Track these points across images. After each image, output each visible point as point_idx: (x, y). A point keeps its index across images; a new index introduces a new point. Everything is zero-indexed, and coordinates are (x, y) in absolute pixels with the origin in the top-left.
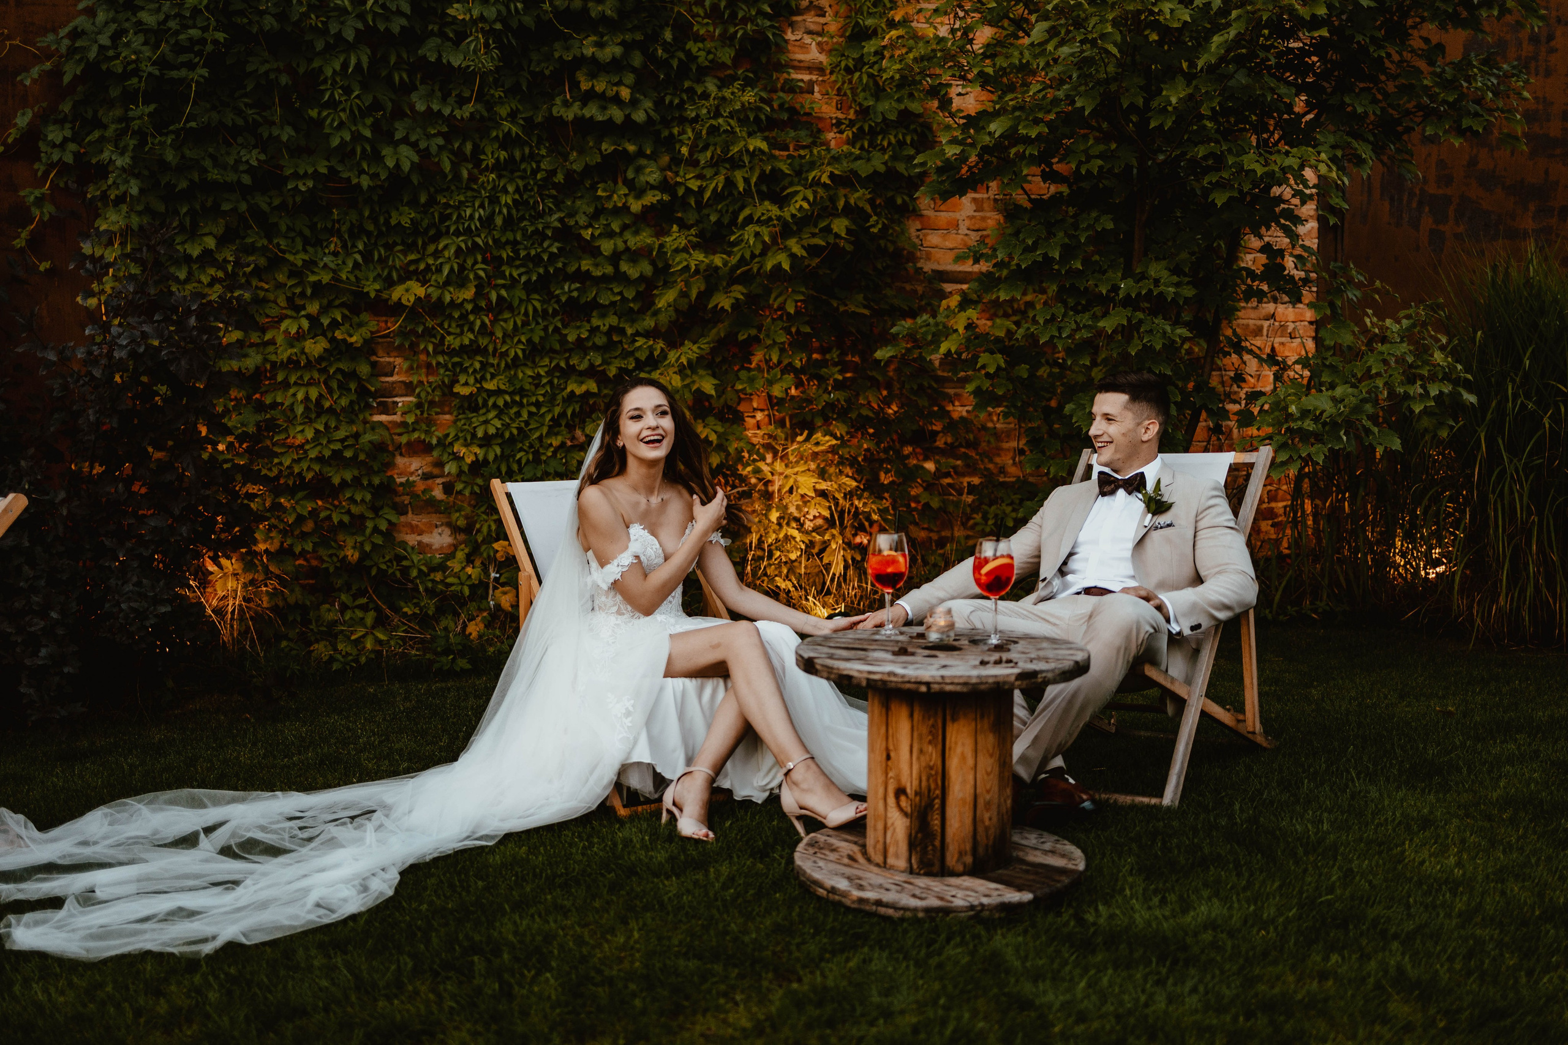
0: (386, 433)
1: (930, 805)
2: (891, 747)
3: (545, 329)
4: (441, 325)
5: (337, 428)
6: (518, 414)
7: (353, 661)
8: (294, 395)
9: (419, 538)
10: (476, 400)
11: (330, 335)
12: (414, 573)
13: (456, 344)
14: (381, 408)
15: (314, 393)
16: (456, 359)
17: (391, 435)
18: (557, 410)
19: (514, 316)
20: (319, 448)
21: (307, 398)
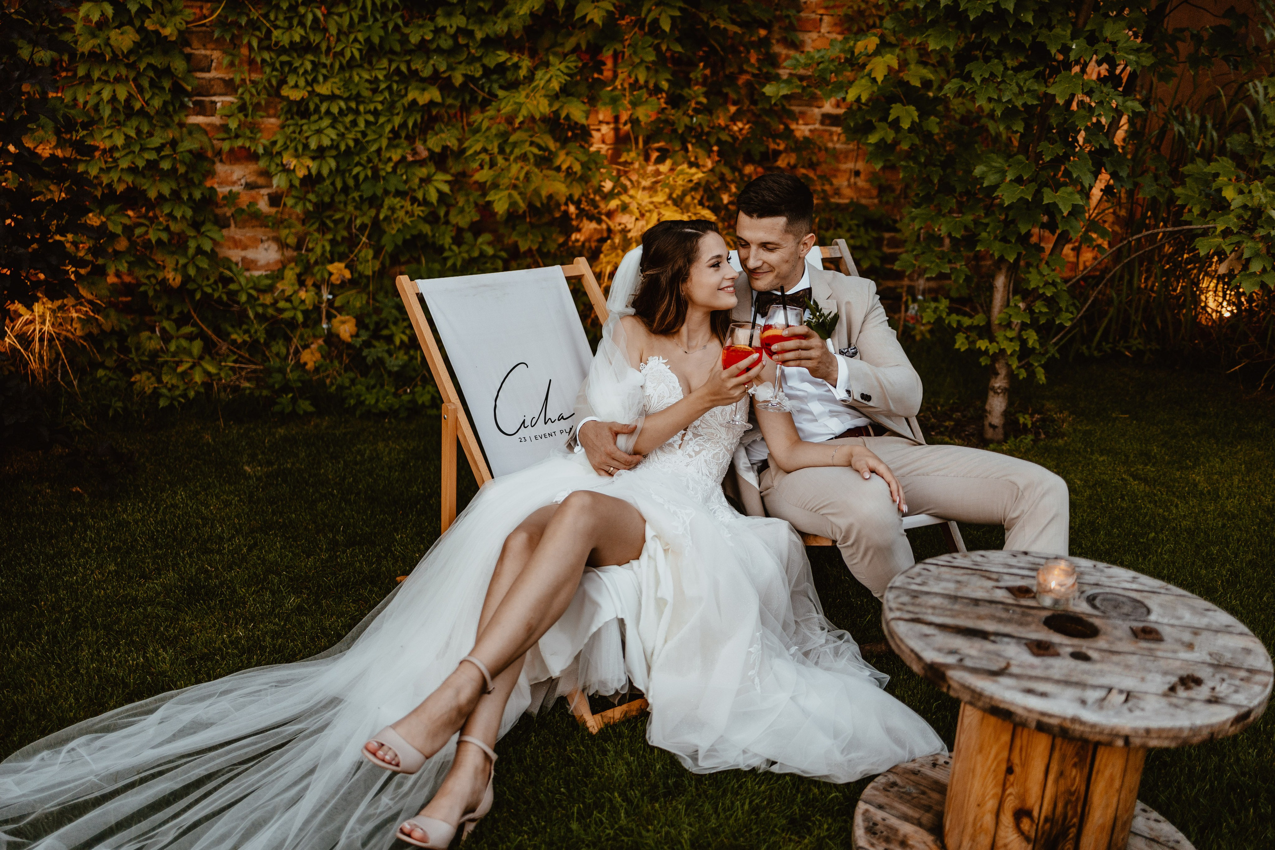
0: (205, 139)
1: (1064, 833)
2: (1016, 760)
3: (385, 26)
4: (266, 16)
5: (151, 134)
6: (354, 123)
7: (180, 396)
8: (99, 93)
9: (243, 253)
10: (307, 104)
11: (138, 24)
12: (243, 298)
13: (285, 40)
14: (198, 108)
15: (122, 95)
16: (284, 58)
17: (210, 139)
18: (397, 121)
19: (350, 10)
20: (130, 157)
21: (114, 99)
